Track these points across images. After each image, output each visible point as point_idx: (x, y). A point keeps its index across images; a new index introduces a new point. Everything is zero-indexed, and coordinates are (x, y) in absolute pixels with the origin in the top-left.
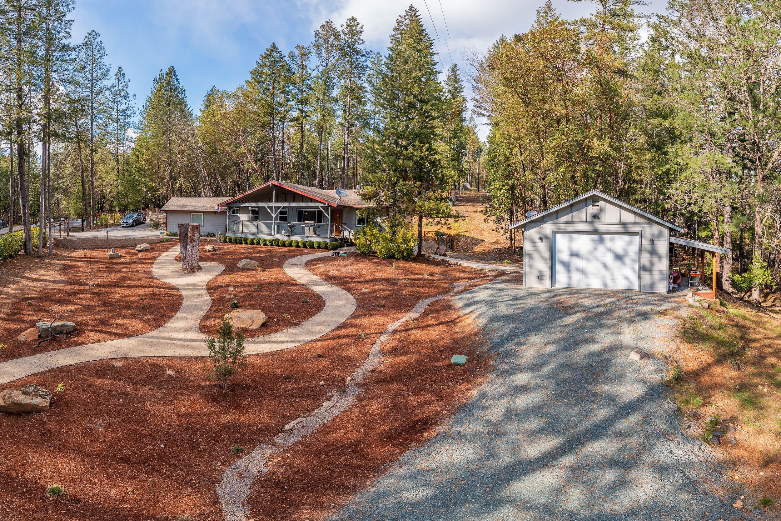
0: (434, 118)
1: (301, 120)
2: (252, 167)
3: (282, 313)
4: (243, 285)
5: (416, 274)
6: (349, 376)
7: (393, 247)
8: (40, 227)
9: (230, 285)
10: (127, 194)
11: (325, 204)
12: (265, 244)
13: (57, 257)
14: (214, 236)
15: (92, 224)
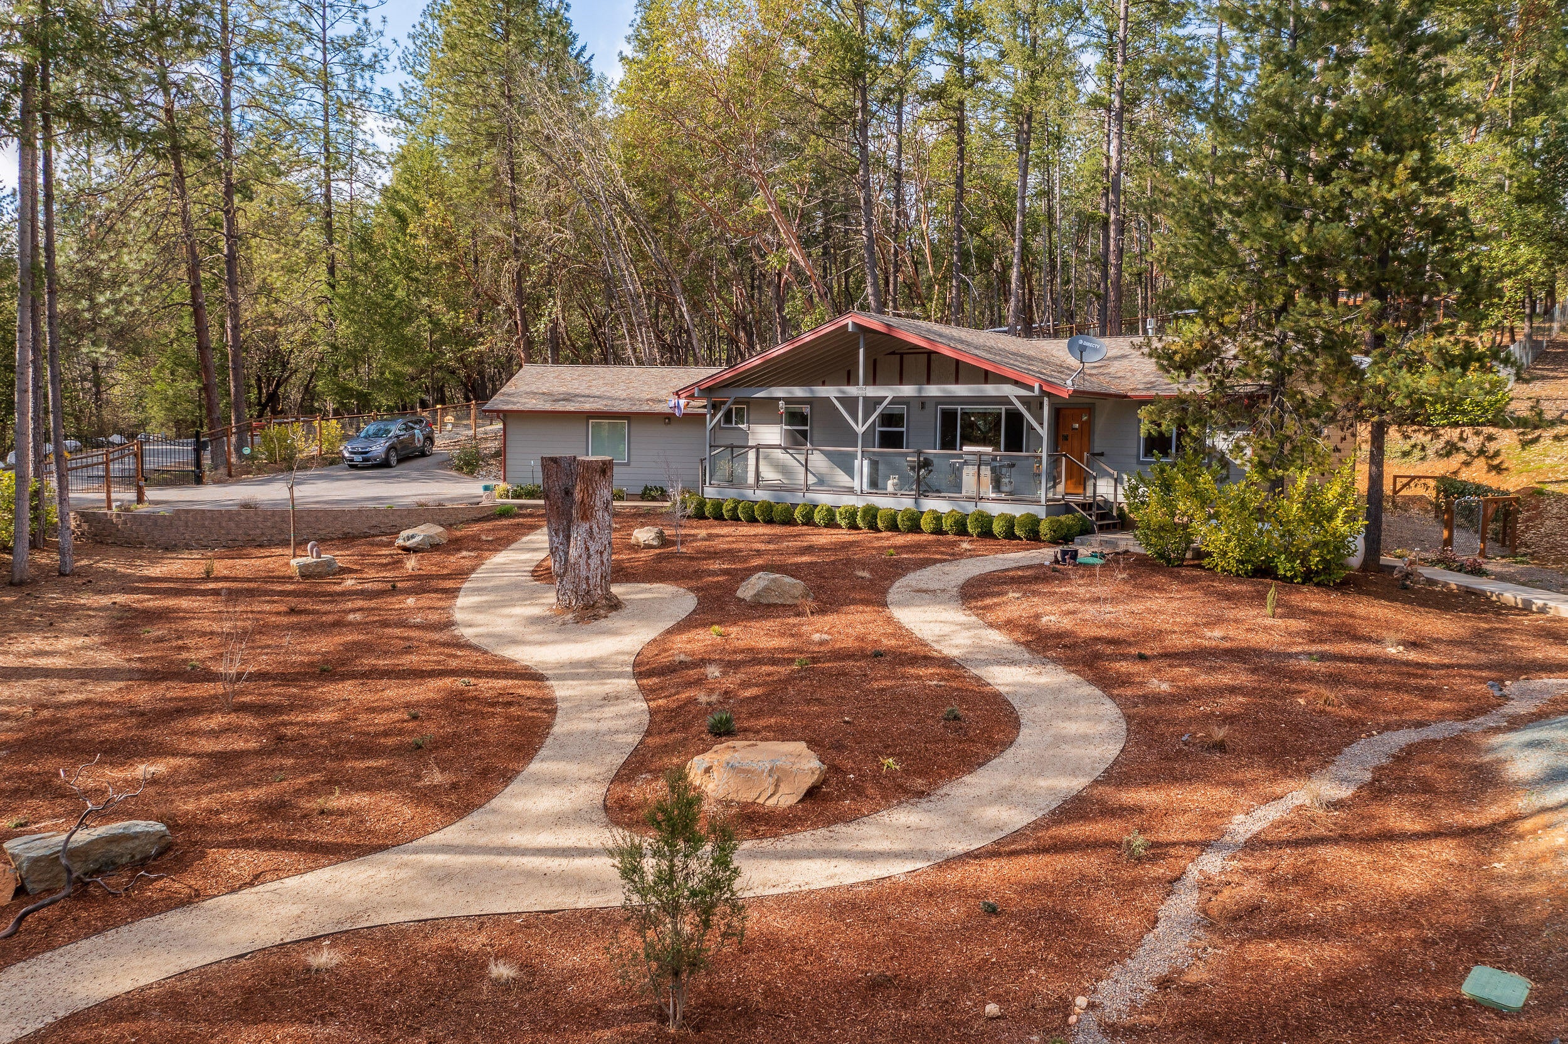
0: (1441, 44)
1: (957, 93)
2: (794, 262)
3: (876, 753)
4: (755, 658)
5: (1356, 638)
6: (1084, 992)
7: (1269, 533)
8: (19, 468)
9: (711, 661)
10: (365, 350)
11: (1031, 388)
12: (831, 523)
13: (90, 581)
14: (664, 495)
15: (233, 460)
